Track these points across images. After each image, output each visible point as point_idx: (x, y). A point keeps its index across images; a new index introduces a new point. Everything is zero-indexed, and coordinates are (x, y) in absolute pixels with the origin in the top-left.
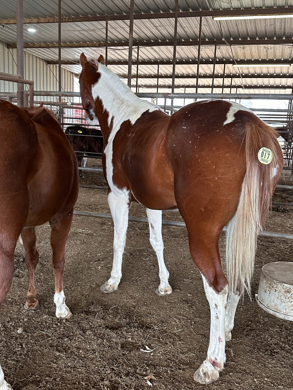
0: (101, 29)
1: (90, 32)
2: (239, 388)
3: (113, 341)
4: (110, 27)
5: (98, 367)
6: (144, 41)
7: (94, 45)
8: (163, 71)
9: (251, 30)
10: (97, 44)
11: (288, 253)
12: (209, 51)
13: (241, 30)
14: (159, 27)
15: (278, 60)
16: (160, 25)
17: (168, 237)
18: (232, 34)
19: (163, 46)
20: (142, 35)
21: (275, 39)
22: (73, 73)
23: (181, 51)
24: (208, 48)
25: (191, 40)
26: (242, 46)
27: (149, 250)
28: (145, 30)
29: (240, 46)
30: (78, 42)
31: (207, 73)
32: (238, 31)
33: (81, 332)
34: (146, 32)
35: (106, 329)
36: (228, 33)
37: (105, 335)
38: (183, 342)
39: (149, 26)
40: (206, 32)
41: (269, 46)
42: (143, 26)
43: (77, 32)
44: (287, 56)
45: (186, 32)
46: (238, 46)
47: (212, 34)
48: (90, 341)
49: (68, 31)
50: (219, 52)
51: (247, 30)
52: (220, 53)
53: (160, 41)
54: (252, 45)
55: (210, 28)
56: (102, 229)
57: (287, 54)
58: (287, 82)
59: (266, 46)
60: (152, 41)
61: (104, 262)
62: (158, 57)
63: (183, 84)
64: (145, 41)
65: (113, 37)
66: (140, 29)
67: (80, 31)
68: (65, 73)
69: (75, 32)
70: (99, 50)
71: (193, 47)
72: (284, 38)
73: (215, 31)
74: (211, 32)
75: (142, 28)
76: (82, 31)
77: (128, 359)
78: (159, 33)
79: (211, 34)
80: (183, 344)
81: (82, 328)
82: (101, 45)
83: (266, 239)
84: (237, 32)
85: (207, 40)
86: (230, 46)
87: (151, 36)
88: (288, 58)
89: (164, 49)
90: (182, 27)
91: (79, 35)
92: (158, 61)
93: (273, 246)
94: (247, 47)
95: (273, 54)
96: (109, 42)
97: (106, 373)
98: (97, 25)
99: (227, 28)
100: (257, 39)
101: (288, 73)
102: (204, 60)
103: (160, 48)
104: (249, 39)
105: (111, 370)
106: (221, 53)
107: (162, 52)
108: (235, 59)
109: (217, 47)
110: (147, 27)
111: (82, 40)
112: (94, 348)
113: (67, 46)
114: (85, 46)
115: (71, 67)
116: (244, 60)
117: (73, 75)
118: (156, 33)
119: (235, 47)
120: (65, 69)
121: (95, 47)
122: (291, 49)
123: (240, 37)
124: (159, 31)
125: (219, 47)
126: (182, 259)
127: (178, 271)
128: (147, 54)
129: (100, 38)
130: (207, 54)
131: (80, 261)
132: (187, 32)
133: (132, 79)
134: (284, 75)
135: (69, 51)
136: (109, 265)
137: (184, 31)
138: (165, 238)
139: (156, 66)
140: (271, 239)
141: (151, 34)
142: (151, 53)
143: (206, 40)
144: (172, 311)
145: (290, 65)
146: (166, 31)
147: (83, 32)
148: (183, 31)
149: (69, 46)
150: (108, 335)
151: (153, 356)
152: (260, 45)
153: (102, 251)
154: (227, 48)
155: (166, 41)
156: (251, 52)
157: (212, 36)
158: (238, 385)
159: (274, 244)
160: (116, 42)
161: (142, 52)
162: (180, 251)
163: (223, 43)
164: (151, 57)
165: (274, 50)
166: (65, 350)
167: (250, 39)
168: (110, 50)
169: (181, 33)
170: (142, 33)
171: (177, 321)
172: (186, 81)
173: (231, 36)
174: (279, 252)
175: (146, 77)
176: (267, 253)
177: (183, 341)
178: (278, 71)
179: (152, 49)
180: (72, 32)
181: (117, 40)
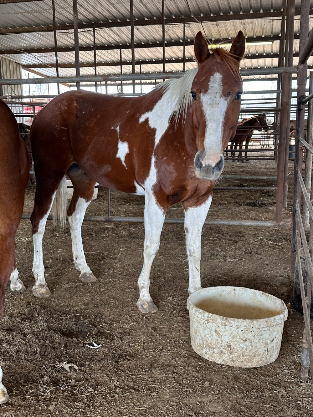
0: (47, 10)
1: (35, 14)
2: (183, 370)
3: (56, 342)
4: (58, 7)
5: (39, 366)
6: (100, 22)
7: (41, 29)
8: (127, 56)
9: (223, 3)
10: (45, 28)
11: (256, 246)
12: (178, 31)
13: (211, 5)
14: (116, 5)
15: (259, 37)
16: (117, 2)
17: (128, 239)
18: (201, 9)
19: (124, 27)
20: (98, 15)
21: (251, 12)
22: (19, 64)
23: (146, 31)
24: (176, 27)
25: (155, 19)
26: (214, 23)
27: (104, 253)
28: (100, 9)
29: (213, 23)
30: (22, 26)
31: (179, 57)
32: (209, 6)
33: (22, 336)
34: (102, 11)
35: (49, 331)
36: (197, 9)
37: (48, 337)
38: (132, 337)
39: (105, 4)
40: (172, 8)
41: (247, 21)
42: (97, 4)
43: (20, 15)
44: (268, 32)
45: (148, 9)
46: (210, 23)
47: (179, 10)
48: (31, 344)
49: (8, 13)
50: (190, 31)
51: (218, 4)
52: (190, 33)
53: (119, 21)
54: (226, 21)
55: (176, 3)
56: (52, 236)
57: (267, 30)
58: (272, 63)
59: (242, 21)
60: (110, 21)
61: (52, 269)
62: (119, 40)
63: (153, 71)
64: (102, 22)
65: (63, 18)
66: (94, 8)
67: (22, 13)
68: (10, 64)
69: (17, 15)
70: (48, 35)
71: (159, 26)
72: (262, 11)
73: (182, 7)
74: (177, 8)
75: (96, 6)
76: (25, 14)
77: (71, 356)
78: (117, 12)
79: (177, 10)
80: (132, 338)
81: (23, 333)
82: (50, 29)
83: (236, 234)
84: (207, 6)
85: (174, 17)
86: (201, 23)
87: (107, 15)
88: (270, 34)
89: (125, 31)
90: (143, 3)
91: (22, 18)
92: (120, 44)
93: (242, 240)
94: (222, 23)
95: (251, 30)
96: (59, 25)
97: (47, 370)
98: (42, 5)
99: (195, 3)
100: (232, 13)
101: (272, 52)
102: (173, 41)
103: (120, 30)
104: (222, 14)
105: (51, 368)
106: (192, 32)
107: (124, 33)
108: (209, 38)
109: (186, 25)
110: (101, 5)
111: (26, 24)
112: (35, 351)
113: (8, 32)
114: (31, 31)
115: (16, 57)
116: (220, 39)
117: (20, 66)
118: (113, 11)
119: (207, 24)
120: (9, 60)
121: (43, 31)
122: (271, 23)
123: (211, 12)
124: (117, 9)
125: (188, 26)
126: (140, 260)
127: (134, 271)
128: (106, 37)
129: (47, 21)
130: (176, 34)
131: (25, 270)
132: (150, 9)
133: (80, 68)
134: (268, 55)
135: (12, 38)
136: (58, 271)
137: (146, 7)
138: (124, 240)
139: (118, 51)
140: (241, 234)
141: (108, 13)
142: (110, 36)
143: (172, 17)
144: (123, 309)
145: (273, 42)
146: (124, 9)
147: (27, 15)
148: (144, 8)
149: (12, 31)
150: (51, 337)
151: (98, 351)
152: (235, 21)
153: (50, 258)
154: (198, 26)
155: (127, 20)
156: (226, 29)
157: (178, 12)
158: (182, 368)
159: (244, 238)
160: (67, 24)
161: (100, 35)
162: (139, 252)
163: (192, 20)
164: (111, 40)
165: (252, 26)
166: (3, 354)
167: (233, 13)
168: (61, 34)
169: (143, 10)
170: (97, 12)
171: (128, 319)
172: (156, 68)
173: (201, 12)
174: (247, 245)
175: (108, 64)
176: (233, 247)
177: (132, 335)
178: (260, 50)
179: (111, 30)
180: (14, 15)
181: (68, 22)
